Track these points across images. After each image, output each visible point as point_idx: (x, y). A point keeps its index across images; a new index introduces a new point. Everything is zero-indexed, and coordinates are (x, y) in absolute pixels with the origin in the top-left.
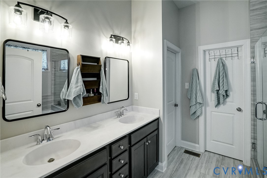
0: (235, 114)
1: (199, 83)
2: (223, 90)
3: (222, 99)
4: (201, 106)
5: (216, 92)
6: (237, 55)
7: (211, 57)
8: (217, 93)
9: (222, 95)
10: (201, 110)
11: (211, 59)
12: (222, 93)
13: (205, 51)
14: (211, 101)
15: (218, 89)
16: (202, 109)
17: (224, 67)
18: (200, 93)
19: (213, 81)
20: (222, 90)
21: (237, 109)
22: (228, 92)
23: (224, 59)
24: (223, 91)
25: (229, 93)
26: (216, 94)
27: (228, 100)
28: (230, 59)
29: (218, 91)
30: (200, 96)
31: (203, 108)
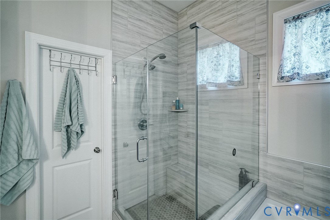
0: (91, 159)
1: (28, 114)
2: (78, 124)
3: (75, 140)
4: (33, 164)
5: (64, 130)
6: (94, 69)
7: (52, 63)
8: (67, 131)
9: (76, 133)
10: (32, 173)
11: (53, 67)
12: (76, 129)
13: (41, 47)
14: (53, 147)
15: (70, 123)
16: (34, 170)
17: (78, 84)
18: (32, 137)
19: (58, 108)
20: (76, 124)
21: (95, 150)
22: (83, 127)
23: (77, 71)
24: (77, 127)
25: (85, 127)
26: (65, 134)
27: (82, 139)
28: (85, 73)
29: (68, 126)
30: (31, 145)
31: (37, 167)
